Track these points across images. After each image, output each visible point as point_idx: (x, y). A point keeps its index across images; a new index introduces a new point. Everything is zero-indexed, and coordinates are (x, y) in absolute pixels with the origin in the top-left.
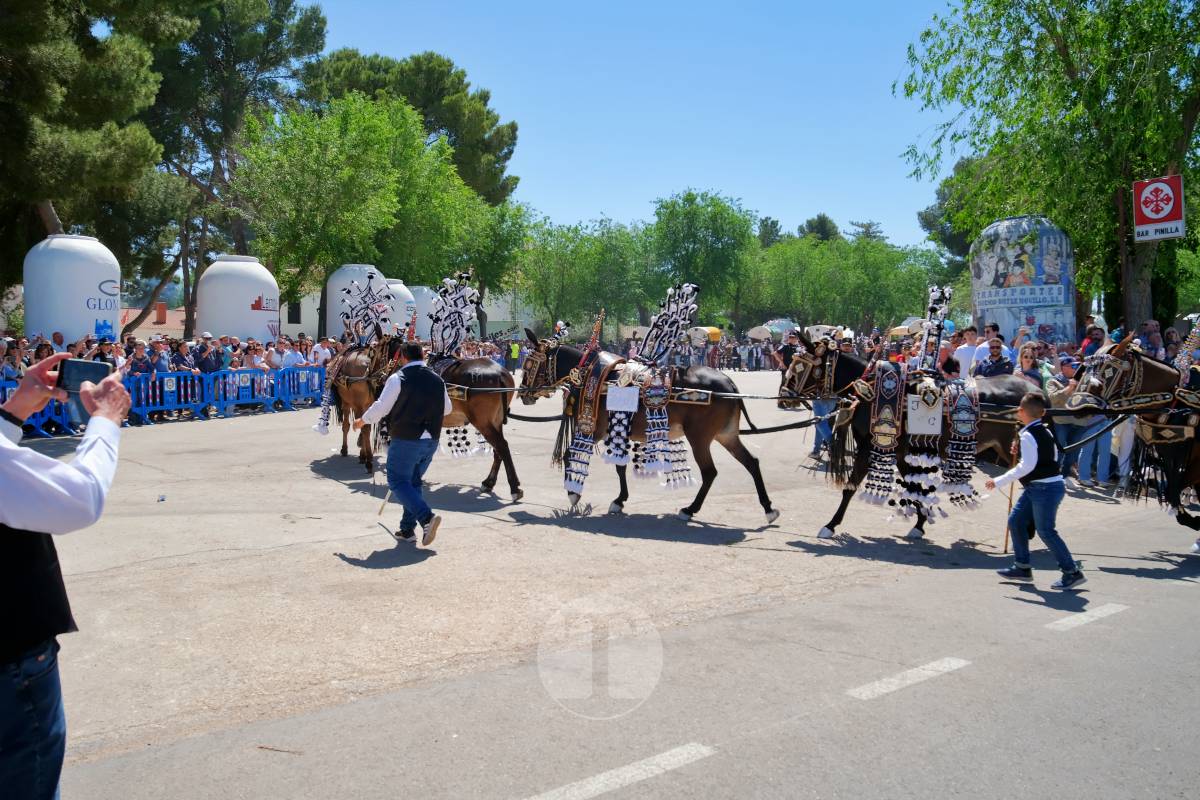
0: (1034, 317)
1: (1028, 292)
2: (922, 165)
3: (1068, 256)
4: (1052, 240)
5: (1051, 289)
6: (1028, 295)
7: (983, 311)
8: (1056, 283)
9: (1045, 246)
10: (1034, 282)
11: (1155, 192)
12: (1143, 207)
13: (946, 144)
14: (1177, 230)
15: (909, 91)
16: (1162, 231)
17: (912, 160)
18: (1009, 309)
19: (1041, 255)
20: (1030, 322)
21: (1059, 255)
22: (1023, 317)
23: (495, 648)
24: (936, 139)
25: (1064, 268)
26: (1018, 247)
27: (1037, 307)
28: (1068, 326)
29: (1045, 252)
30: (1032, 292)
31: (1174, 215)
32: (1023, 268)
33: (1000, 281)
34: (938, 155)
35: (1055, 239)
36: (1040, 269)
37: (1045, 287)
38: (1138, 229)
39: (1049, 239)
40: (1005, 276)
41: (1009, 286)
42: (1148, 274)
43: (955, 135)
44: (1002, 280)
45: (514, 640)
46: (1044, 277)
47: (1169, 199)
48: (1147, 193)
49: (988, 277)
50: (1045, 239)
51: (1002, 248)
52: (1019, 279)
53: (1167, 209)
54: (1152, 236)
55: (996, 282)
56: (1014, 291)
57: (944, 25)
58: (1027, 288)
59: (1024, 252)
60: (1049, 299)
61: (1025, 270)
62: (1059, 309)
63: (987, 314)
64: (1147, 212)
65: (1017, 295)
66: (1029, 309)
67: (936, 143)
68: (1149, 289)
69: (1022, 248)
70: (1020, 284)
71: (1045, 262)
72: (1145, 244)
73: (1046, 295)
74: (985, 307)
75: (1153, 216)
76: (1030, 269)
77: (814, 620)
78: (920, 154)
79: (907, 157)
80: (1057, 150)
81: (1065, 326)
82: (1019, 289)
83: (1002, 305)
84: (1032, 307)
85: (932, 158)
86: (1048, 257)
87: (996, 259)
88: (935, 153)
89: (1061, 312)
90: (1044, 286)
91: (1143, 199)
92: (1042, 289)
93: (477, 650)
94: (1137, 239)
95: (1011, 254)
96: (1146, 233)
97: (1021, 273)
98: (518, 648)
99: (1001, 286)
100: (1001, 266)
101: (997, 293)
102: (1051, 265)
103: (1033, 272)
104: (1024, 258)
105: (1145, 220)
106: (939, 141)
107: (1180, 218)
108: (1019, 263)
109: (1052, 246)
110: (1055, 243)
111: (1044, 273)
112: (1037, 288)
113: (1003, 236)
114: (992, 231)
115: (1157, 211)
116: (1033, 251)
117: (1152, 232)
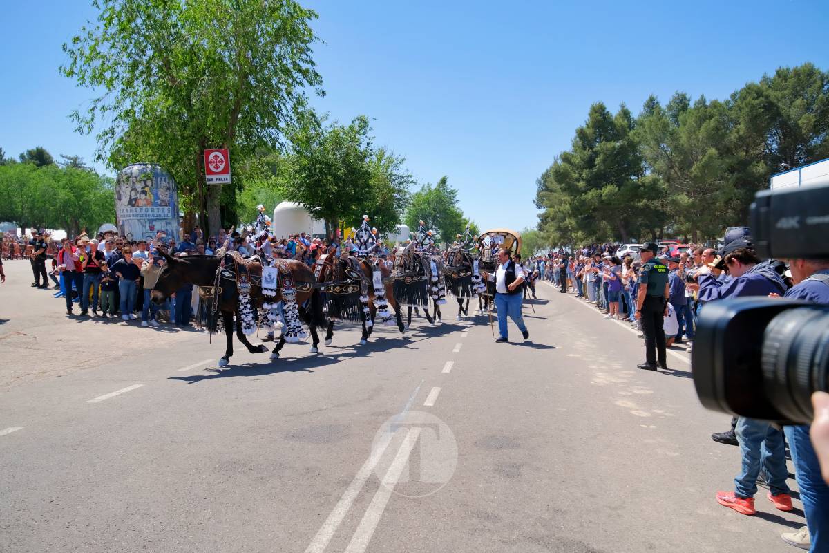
0: (154, 226)
1: (150, 210)
2: (82, 124)
3: (173, 190)
4: (163, 180)
5: (163, 209)
6: (150, 212)
7: (123, 221)
8: (167, 206)
9: (159, 183)
10: (153, 204)
11: (216, 156)
12: (210, 165)
13: (98, 112)
14: (227, 179)
15: (71, 73)
16: (220, 179)
17: (76, 120)
18: (139, 220)
19: (157, 188)
20: (152, 228)
21: (168, 189)
22: (147, 225)
24: (90, 108)
25: (171, 197)
26: (142, 182)
27: (156, 219)
28: (175, 232)
29: (159, 187)
30: (152, 210)
31: (224, 172)
32: (146, 195)
33: (133, 202)
34: (93, 119)
35: (165, 179)
36: (157, 197)
37: (161, 208)
38: (208, 177)
39: (161, 179)
40: (136, 200)
41: (138, 206)
42: (217, 202)
43: (103, 108)
44: (134, 202)
46: (159, 202)
47: (222, 162)
48: (211, 157)
49: (125, 200)
50: (159, 179)
51: (133, 183)
52: (145, 202)
53: (222, 167)
54: (215, 182)
55: (130, 203)
56: (141, 209)
57: (90, 35)
58: (149, 208)
59: (147, 186)
60: (162, 215)
61: (148, 197)
62: (169, 221)
63: (126, 223)
64: (212, 167)
65: (143, 212)
66: (151, 221)
67: (91, 110)
68: (219, 211)
69: (145, 183)
70: (145, 205)
71: (159, 193)
72: (214, 186)
73: (160, 212)
74: (125, 219)
75: (215, 170)
76: (150, 196)
78: (81, 117)
79: (73, 117)
80: (163, 124)
81: (173, 232)
82: (144, 208)
83: (134, 218)
84: (153, 220)
85: (89, 120)
86: (161, 190)
87: (130, 189)
88: (91, 117)
89: (170, 223)
90: (159, 207)
91: (209, 160)
92: (158, 209)
94: (208, 183)
95: (139, 186)
96: (212, 180)
97: (146, 198)
99: (133, 206)
100: (133, 194)
101: (131, 210)
102: (163, 195)
103: (153, 198)
104: (147, 189)
105: (211, 173)
106: (93, 109)
107: (228, 173)
108: (144, 192)
109: (163, 183)
110: (165, 181)
111: (159, 199)
112: (155, 208)
113: (134, 175)
114: (129, 171)
115: (217, 168)
116: (152, 185)
117: (214, 179)
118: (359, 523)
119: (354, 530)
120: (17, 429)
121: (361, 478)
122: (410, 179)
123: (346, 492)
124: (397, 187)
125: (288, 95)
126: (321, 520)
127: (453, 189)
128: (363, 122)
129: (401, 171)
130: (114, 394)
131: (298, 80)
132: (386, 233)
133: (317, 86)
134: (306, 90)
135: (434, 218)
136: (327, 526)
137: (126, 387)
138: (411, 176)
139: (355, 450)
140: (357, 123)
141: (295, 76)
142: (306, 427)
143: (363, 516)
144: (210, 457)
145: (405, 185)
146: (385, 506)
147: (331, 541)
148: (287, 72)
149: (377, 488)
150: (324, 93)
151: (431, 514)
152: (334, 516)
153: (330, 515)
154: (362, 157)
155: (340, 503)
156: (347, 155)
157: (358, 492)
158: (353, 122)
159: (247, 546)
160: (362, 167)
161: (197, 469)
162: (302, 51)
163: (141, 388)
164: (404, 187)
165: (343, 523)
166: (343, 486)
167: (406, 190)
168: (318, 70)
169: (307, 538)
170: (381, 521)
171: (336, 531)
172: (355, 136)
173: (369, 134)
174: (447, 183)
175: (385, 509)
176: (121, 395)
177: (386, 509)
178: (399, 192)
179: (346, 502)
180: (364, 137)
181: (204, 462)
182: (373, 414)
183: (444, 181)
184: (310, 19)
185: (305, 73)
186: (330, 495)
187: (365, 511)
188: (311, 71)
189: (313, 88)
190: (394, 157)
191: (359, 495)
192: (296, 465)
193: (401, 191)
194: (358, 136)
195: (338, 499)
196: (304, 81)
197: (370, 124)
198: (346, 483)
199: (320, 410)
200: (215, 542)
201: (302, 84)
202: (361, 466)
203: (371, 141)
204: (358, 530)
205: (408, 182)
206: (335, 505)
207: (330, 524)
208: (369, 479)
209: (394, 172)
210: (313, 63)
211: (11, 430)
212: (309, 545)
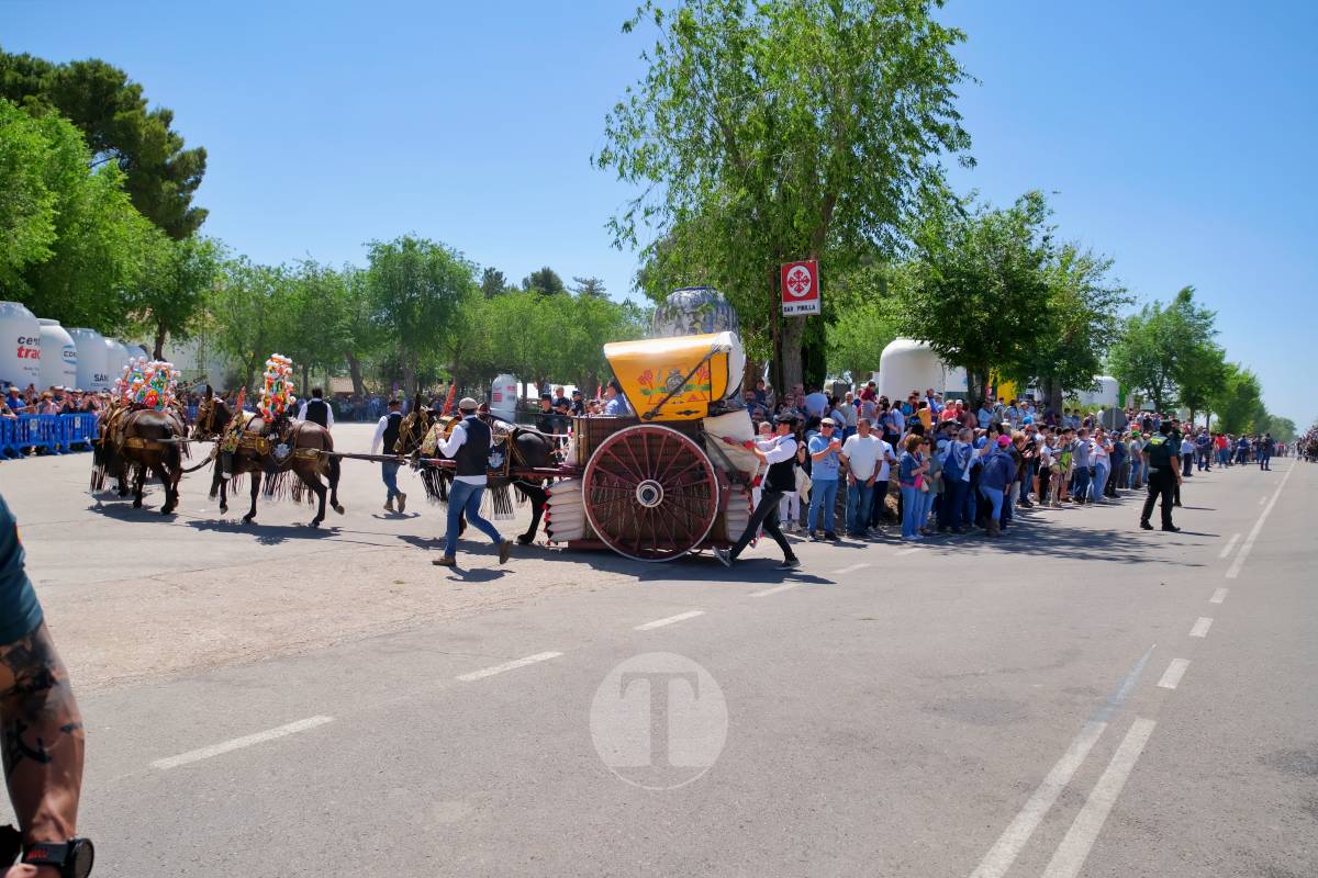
9: (714, 316)
11: (799, 272)
12: (789, 286)
13: (638, 216)
14: (814, 308)
15: (604, 163)
16: (803, 308)
17: (613, 232)
19: (712, 324)
21: (726, 324)
23: (152, 672)
24: (628, 212)
26: (692, 315)
29: (714, 321)
31: (811, 295)
34: (631, 229)
35: (724, 311)
38: (786, 305)
42: (798, 344)
43: (647, 212)
45: (172, 664)
47: (807, 281)
48: (791, 274)
51: (679, 316)
53: (807, 289)
54: (796, 312)
59: (697, 321)
64: (792, 290)
67: (628, 217)
68: (799, 357)
69: (695, 317)
72: (794, 318)
75: (796, 294)
77: (452, 635)
78: (619, 226)
79: (609, 227)
85: (628, 232)
87: (674, 326)
88: (630, 226)
91: (789, 277)
93: (133, 674)
94: (785, 314)
95: (686, 322)
96: (792, 309)
98: (174, 670)
100: (678, 332)
104: (697, 326)
105: (790, 298)
106: (630, 215)
107: (816, 298)
108: (693, 330)
109: (720, 316)
110: (723, 313)
113: (680, 305)
114: (675, 300)
115: (799, 290)
116: (704, 319)
117: (795, 308)
118: (1056, 849)
119: (1049, 858)
120: (558, 654)
121: (1054, 785)
122: (1122, 296)
123: (1030, 801)
124: (1097, 311)
125: (913, 170)
126: (993, 835)
127: (1205, 309)
128: (1036, 203)
129: (1106, 282)
130: (667, 621)
131: (931, 145)
132: (1075, 390)
133: (962, 152)
134: (944, 160)
135: (1167, 363)
136: (1003, 844)
137: (681, 613)
138: (1125, 291)
139: (1040, 742)
140: (1025, 203)
141: (925, 138)
142: (954, 697)
143: (1061, 841)
144: (814, 724)
145: (1112, 305)
146: (1097, 832)
147: (1012, 866)
148: (911, 132)
149: (1083, 802)
150: (973, 161)
151: (1181, 856)
152: (1013, 832)
153: (1008, 830)
154: (1036, 260)
155: (1021, 816)
156: (1008, 258)
157: (1050, 805)
158: (1018, 202)
159: (883, 850)
160: (1033, 278)
161: (797, 737)
162: (938, 97)
163: (701, 616)
164: (1110, 311)
165: (1029, 846)
166: (1024, 792)
167: (1114, 315)
168: (963, 125)
169: (974, 857)
170: (1093, 853)
171: (1019, 854)
172: (1022, 227)
173: (1048, 221)
174: (1193, 300)
175: (1099, 836)
176: (677, 623)
177: (1101, 837)
178: (1100, 318)
179: (1031, 815)
180: (1037, 226)
181: (805, 728)
182: (1068, 690)
183: (1185, 296)
184: (952, 43)
185: (941, 132)
186: (1004, 802)
187: (1064, 834)
188: (952, 128)
189: (955, 156)
190: (1094, 258)
191: (1051, 808)
192: (946, 752)
193: (1105, 317)
194: (1027, 227)
195: (1019, 809)
196: (941, 146)
197: (1048, 204)
198: (1029, 787)
199: (976, 675)
200: (837, 838)
201: (937, 150)
202: (1052, 766)
203: (1052, 234)
204: (1055, 858)
205: (1118, 301)
206: (1013, 817)
207: (1008, 843)
208: (1067, 787)
209: (1092, 284)
210: (957, 116)
211: (549, 655)
212: (977, 865)
